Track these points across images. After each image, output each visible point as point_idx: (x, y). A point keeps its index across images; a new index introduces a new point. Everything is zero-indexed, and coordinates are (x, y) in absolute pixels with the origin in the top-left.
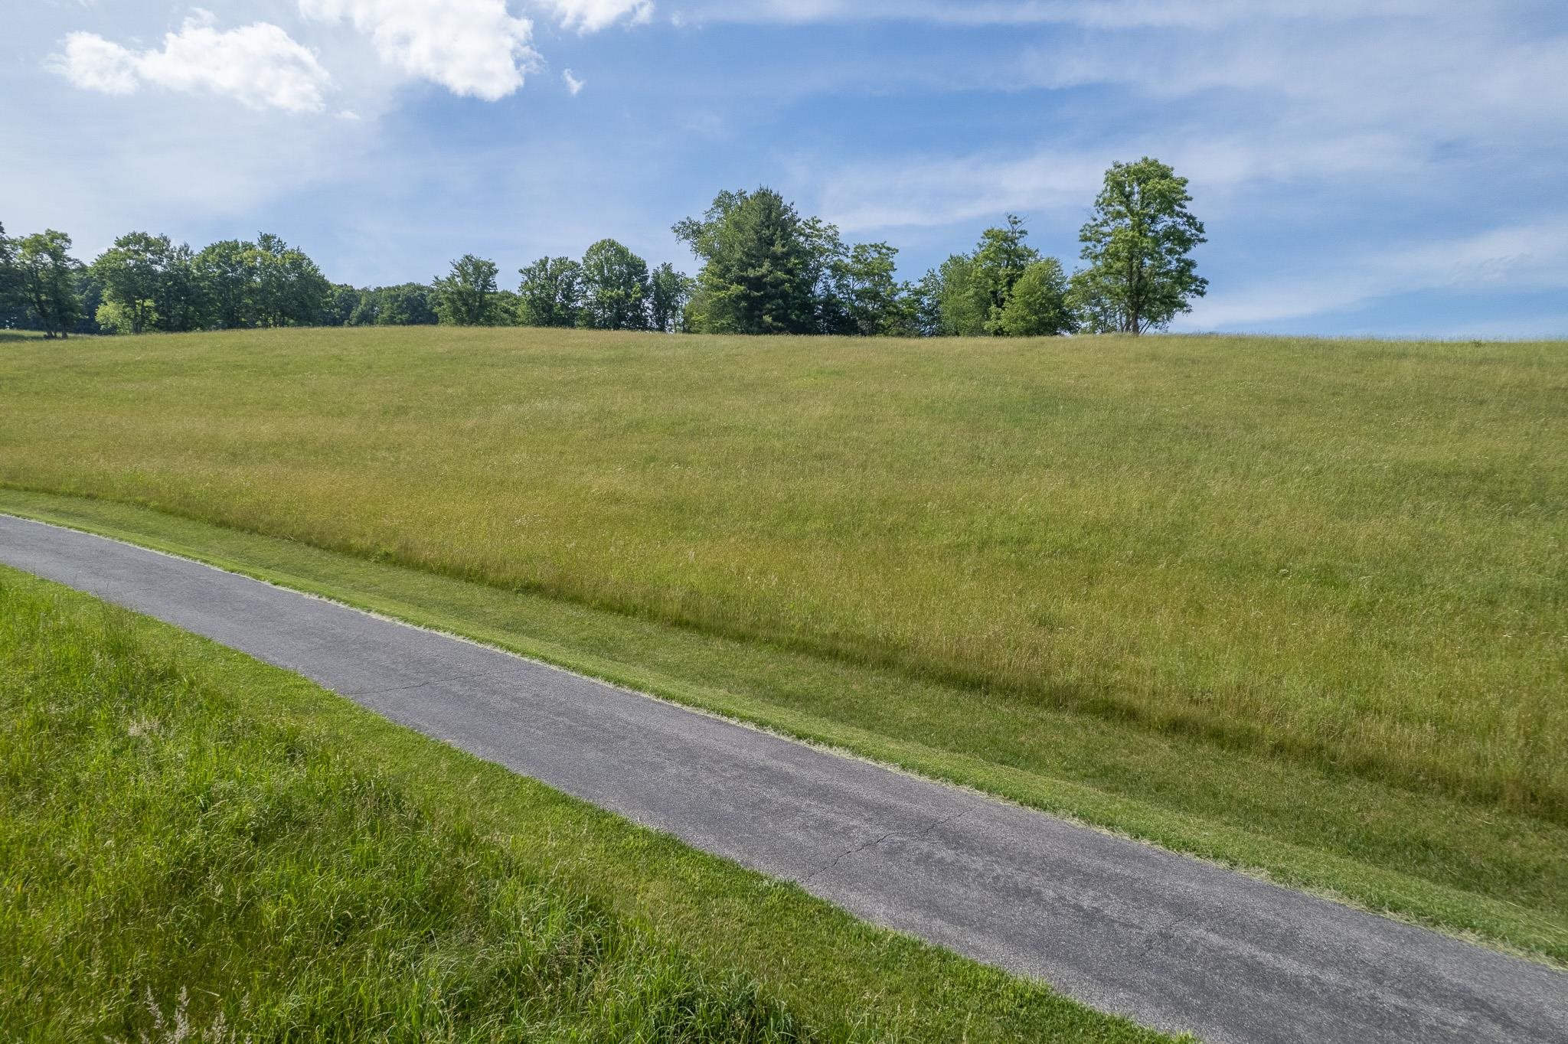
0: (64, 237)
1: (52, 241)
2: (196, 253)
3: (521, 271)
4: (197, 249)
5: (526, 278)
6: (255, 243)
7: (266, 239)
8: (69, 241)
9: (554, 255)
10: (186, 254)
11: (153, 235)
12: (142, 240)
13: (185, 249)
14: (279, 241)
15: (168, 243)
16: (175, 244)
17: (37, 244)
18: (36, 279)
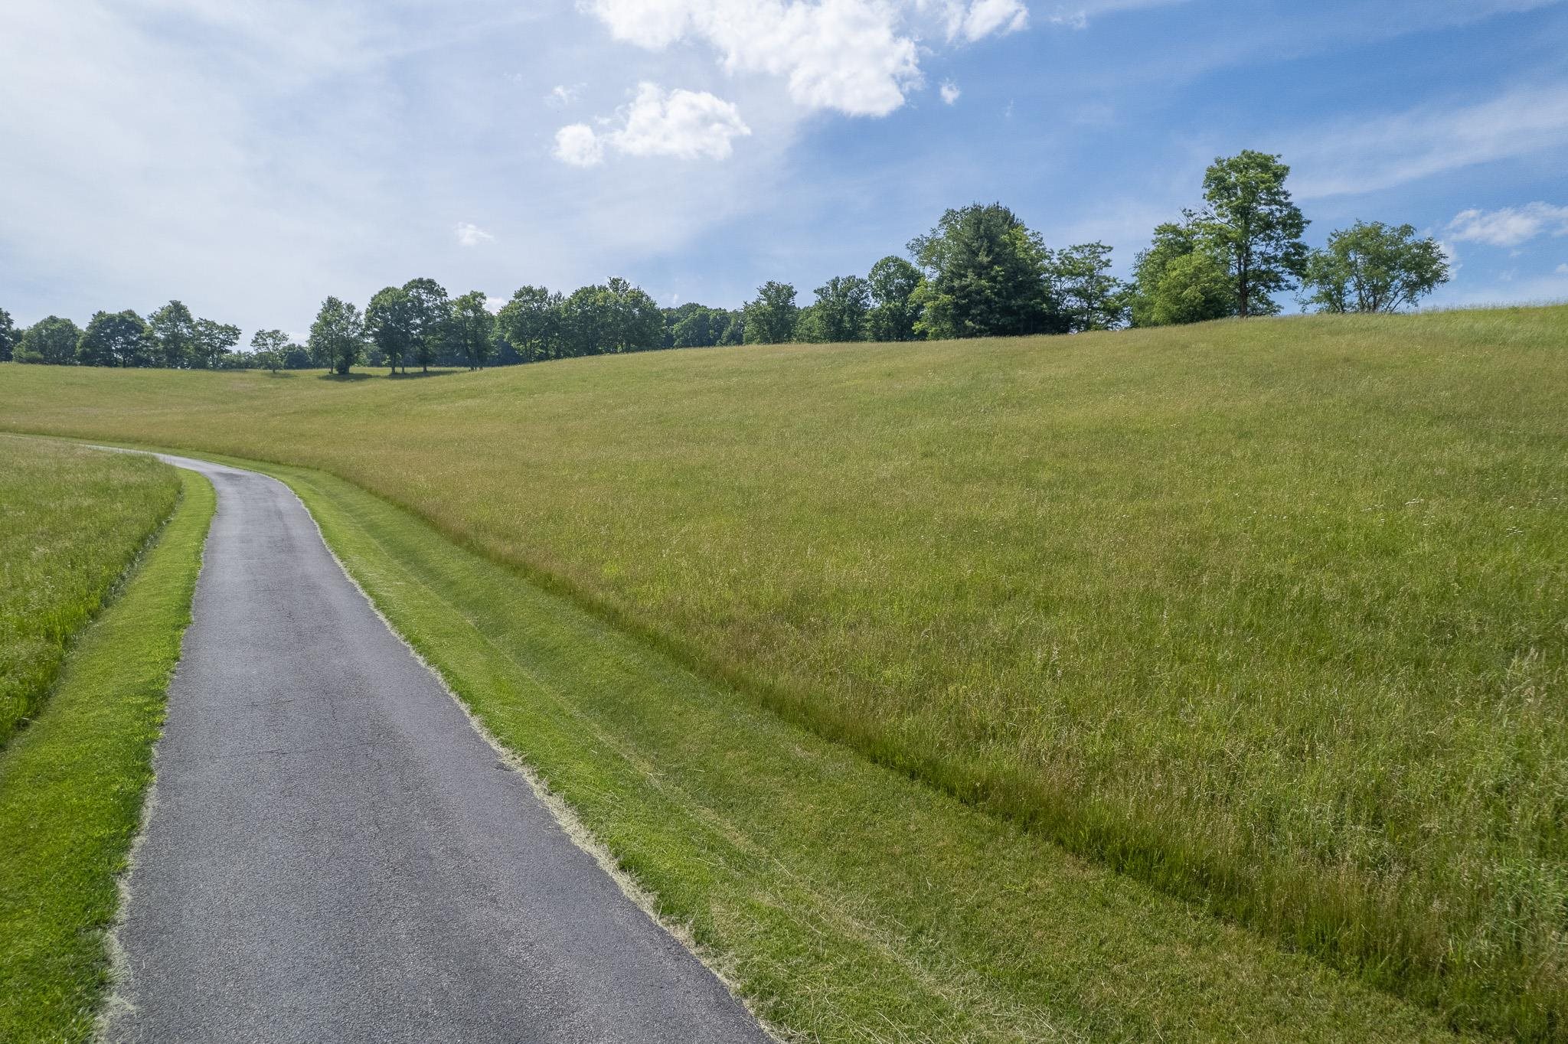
0: (481, 295)
2: (566, 298)
3: (815, 292)
5: (820, 297)
12: (529, 291)
13: (558, 297)
14: (625, 282)
15: (546, 293)
16: (551, 293)
17: (464, 302)
18: (464, 329)
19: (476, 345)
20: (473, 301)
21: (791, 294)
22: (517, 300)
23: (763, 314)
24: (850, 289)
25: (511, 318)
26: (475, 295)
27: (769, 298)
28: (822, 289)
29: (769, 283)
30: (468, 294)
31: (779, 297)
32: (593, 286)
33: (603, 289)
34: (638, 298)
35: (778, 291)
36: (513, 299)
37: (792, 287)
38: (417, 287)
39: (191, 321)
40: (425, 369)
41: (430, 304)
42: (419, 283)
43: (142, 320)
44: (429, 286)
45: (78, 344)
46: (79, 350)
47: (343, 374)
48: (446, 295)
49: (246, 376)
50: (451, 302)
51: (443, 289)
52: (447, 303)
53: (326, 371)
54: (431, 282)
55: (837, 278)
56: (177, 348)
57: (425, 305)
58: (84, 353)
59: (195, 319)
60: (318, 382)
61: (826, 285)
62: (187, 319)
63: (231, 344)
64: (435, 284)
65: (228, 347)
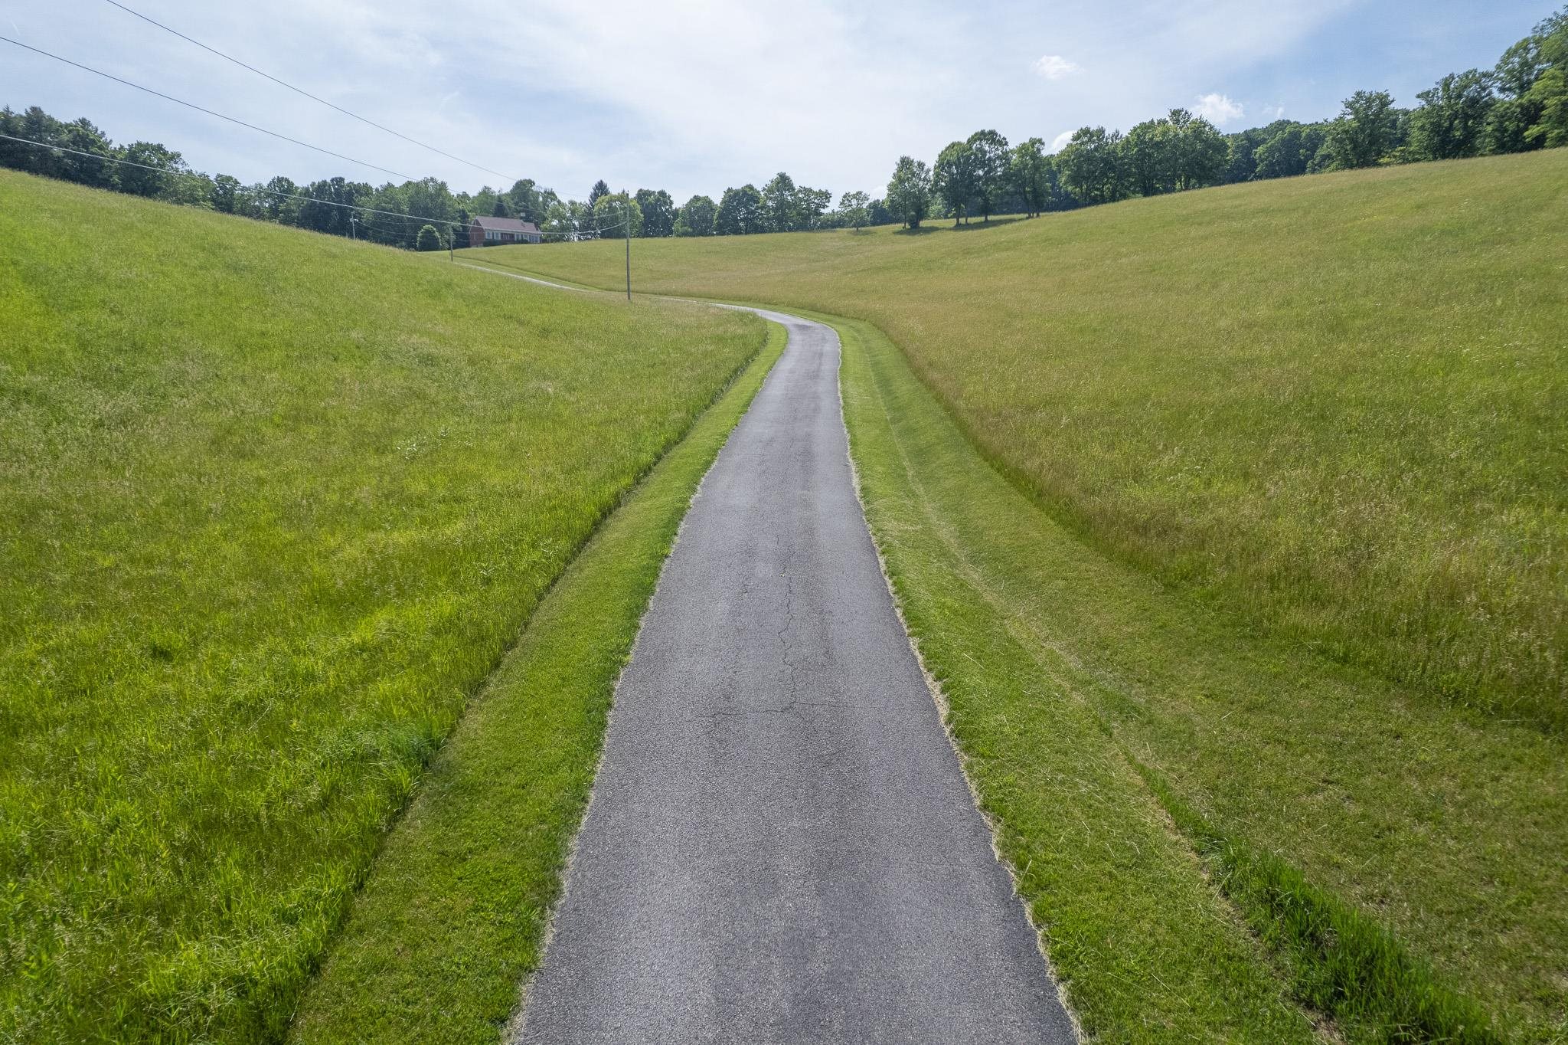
0: (1040, 141)
1: (1033, 146)
2: (1124, 136)
3: (1418, 96)
4: (1125, 132)
5: (1424, 103)
6: (1168, 119)
7: (1175, 113)
8: (1043, 144)
9: (1460, 71)
10: (1116, 138)
11: (1093, 128)
12: (1086, 132)
13: (1116, 135)
14: (1186, 113)
15: (1103, 132)
16: (1109, 132)
17: (1023, 150)
18: (1022, 176)
19: (1035, 190)
21: (1387, 101)
22: (1075, 143)
23: (1347, 132)
25: (1068, 161)
26: (1035, 142)
27: (1356, 112)
28: (1428, 93)
29: (1358, 94)
30: (1027, 141)
31: (1370, 108)
32: (1153, 120)
33: (1162, 122)
34: (1200, 127)
35: (1369, 101)
36: (1071, 142)
37: (1388, 95)
38: (982, 140)
39: (793, 189)
40: (986, 218)
41: (992, 155)
42: (982, 136)
43: (759, 192)
44: (991, 137)
45: (715, 217)
46: (715, 222)
47: (915, 229)
49: (834, 235)
50: (1011, 151)
51: (1004, 139)
52: (1008, 153)
53: (899, 226)
54: (993, 133)
56: (784, 214)
57: (987, 156)
58: (719, 224)
59: (797, 187)
60: (893, 237)
61: (1434, 87)
62: (791, 188)
63: (824, 207)
64: (996, 134)
65: (822, 210)
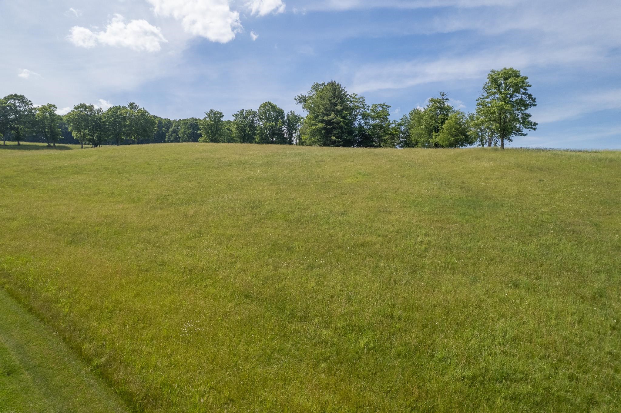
0: (54, 106)
3: (233, 116)
4: (104, 110)
5: (235, 118)
6: (127, 106)
7: (131, 105)
8: (56, 108)
9: (246, 108)
11: (87, 105)
12: (83, 106)
13: (100, 110)
14: (136, 105)
16: (96, 108)
17: (44, 109)
18: (44, 123)
19: (52, 132)
20: (49, 109)
21: (221, 116)
22: (76, 110)
23: (208, 125)
24: (249, 115)
25: (73, 119)
26: (50, 106)
27: (210, 117)
28: (236, 115)
29: (211, 110)
30: (46, 105)
31: (216, 117)
32: (119, 106)
33: (124, 108)
34: (144, 113)
35: (215, 114)
36: (73, 109)
37: (222, 113)
38: (14, 99)
40: (19, 143)
41: (21, 109)
42: (15, 97)
44: (21, 99)
48: (31, 104)
50: (35, 109)
51: (30, 101)
52: (33, 109)
54: (22, 97)
55: (243, 110)
57: (18, 109)
61: (237, 113)
64: (24, 98)
